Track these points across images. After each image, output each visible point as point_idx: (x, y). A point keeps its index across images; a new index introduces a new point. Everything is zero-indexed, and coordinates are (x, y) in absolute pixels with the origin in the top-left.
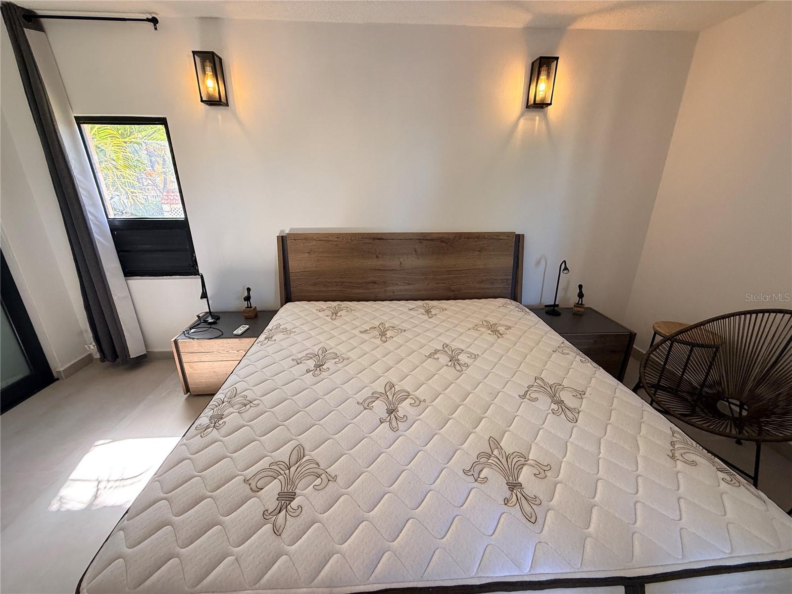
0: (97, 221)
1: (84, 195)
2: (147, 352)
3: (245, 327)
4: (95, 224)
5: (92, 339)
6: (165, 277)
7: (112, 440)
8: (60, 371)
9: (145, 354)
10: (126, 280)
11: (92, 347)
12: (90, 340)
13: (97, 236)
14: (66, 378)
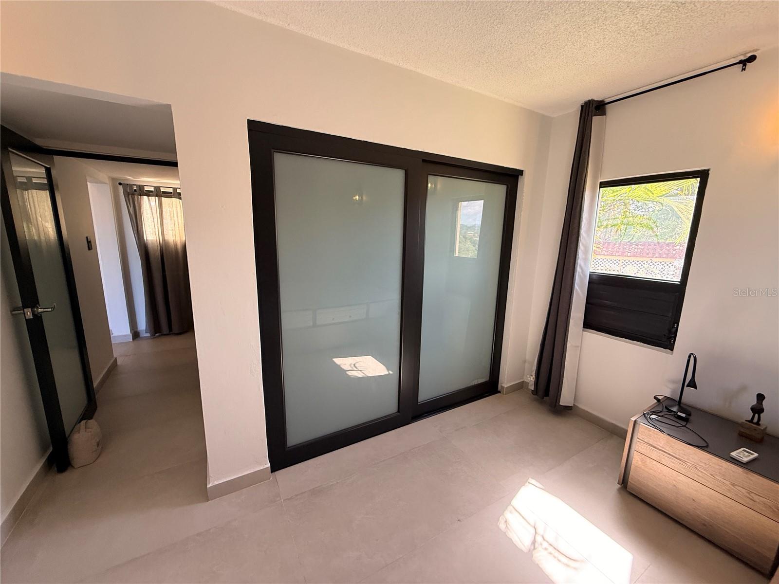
0: (582, 273)
1: (581, 250)
2: (574, 405)
3: (752, 454)
4: (580, 276)
5: (534, 372)
6: (629, 340)
7: (544, 488)
8: (504, 387)
9: (571, 406)
10: (583, 331)
11: (531, 379)
12: (532, 372)
13: (576, 287)
14: (505, 394)
